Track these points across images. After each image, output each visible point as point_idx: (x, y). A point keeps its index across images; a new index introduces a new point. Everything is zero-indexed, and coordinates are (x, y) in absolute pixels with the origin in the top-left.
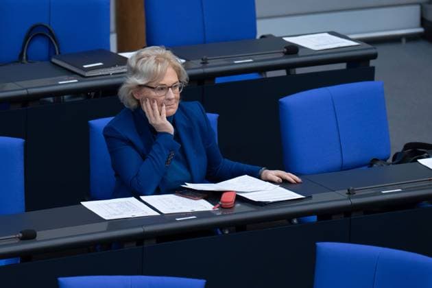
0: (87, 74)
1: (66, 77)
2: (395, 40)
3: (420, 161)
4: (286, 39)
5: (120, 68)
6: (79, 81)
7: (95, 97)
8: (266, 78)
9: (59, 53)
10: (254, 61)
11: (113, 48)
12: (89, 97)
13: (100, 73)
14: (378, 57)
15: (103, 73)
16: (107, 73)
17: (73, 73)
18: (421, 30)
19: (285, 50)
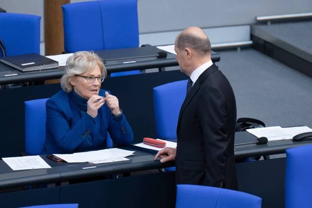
0: (24, 70)
1: (10, 72)
2: (233, 49)
3: (247, 130)
4: (158, 47)
5: (46, 66)
6: (19, 75)
7: (29, 85)
8: (145, 74)
9: (6, 56)
10: (137, 62)
11: (42, 52)
12: (25, 85)
13: (33, 70)
14: (221, 60)
15: (35, 69)
16: (37, 69)
17: (15, 69)
18: (251, 42)
19: (158, 55)
